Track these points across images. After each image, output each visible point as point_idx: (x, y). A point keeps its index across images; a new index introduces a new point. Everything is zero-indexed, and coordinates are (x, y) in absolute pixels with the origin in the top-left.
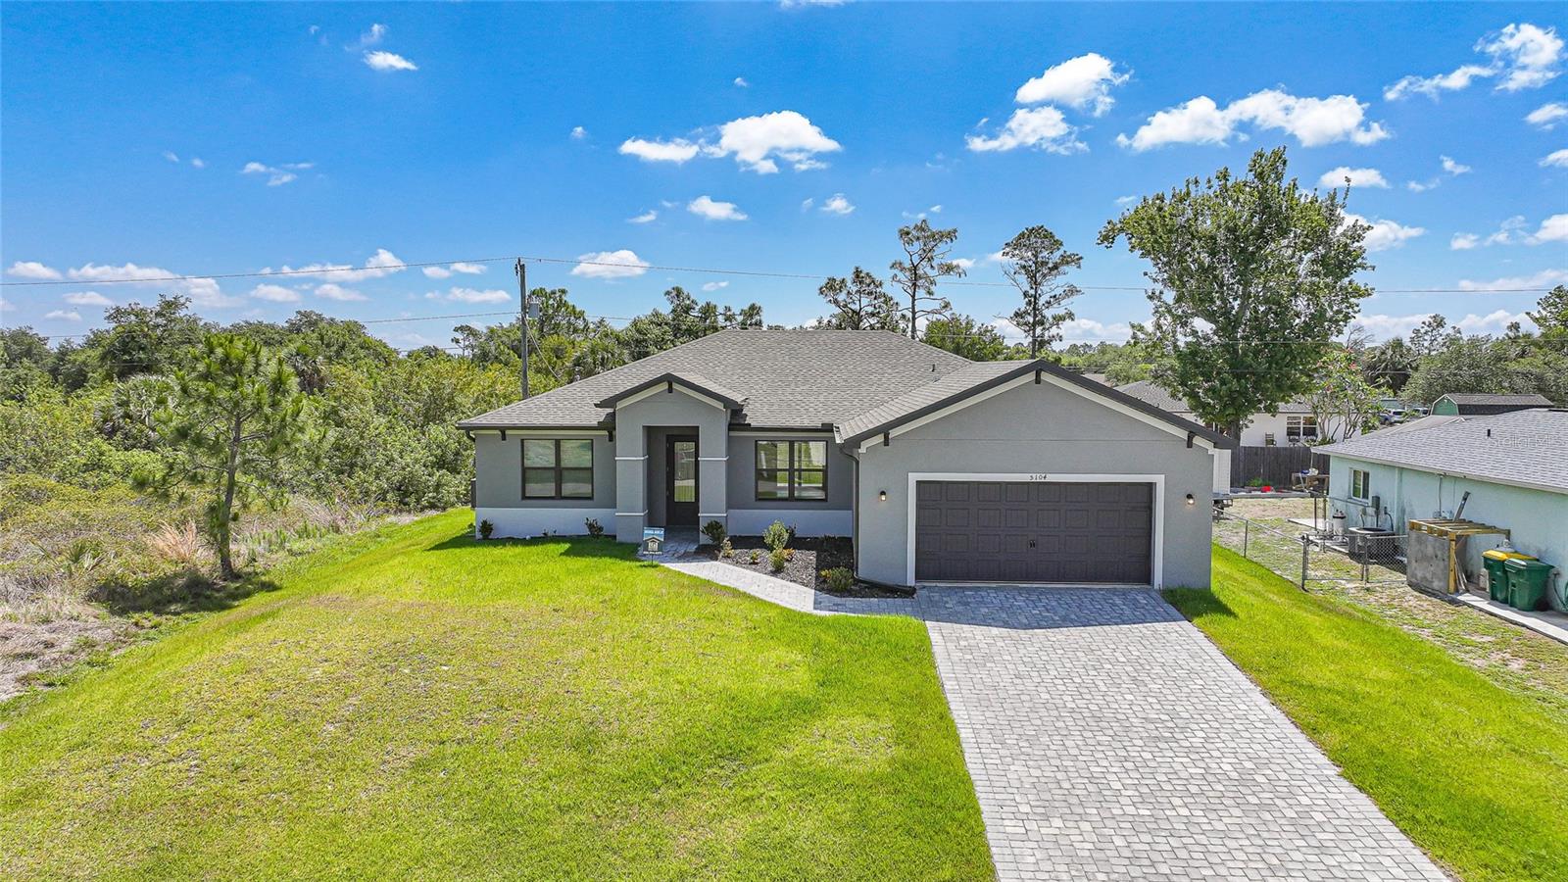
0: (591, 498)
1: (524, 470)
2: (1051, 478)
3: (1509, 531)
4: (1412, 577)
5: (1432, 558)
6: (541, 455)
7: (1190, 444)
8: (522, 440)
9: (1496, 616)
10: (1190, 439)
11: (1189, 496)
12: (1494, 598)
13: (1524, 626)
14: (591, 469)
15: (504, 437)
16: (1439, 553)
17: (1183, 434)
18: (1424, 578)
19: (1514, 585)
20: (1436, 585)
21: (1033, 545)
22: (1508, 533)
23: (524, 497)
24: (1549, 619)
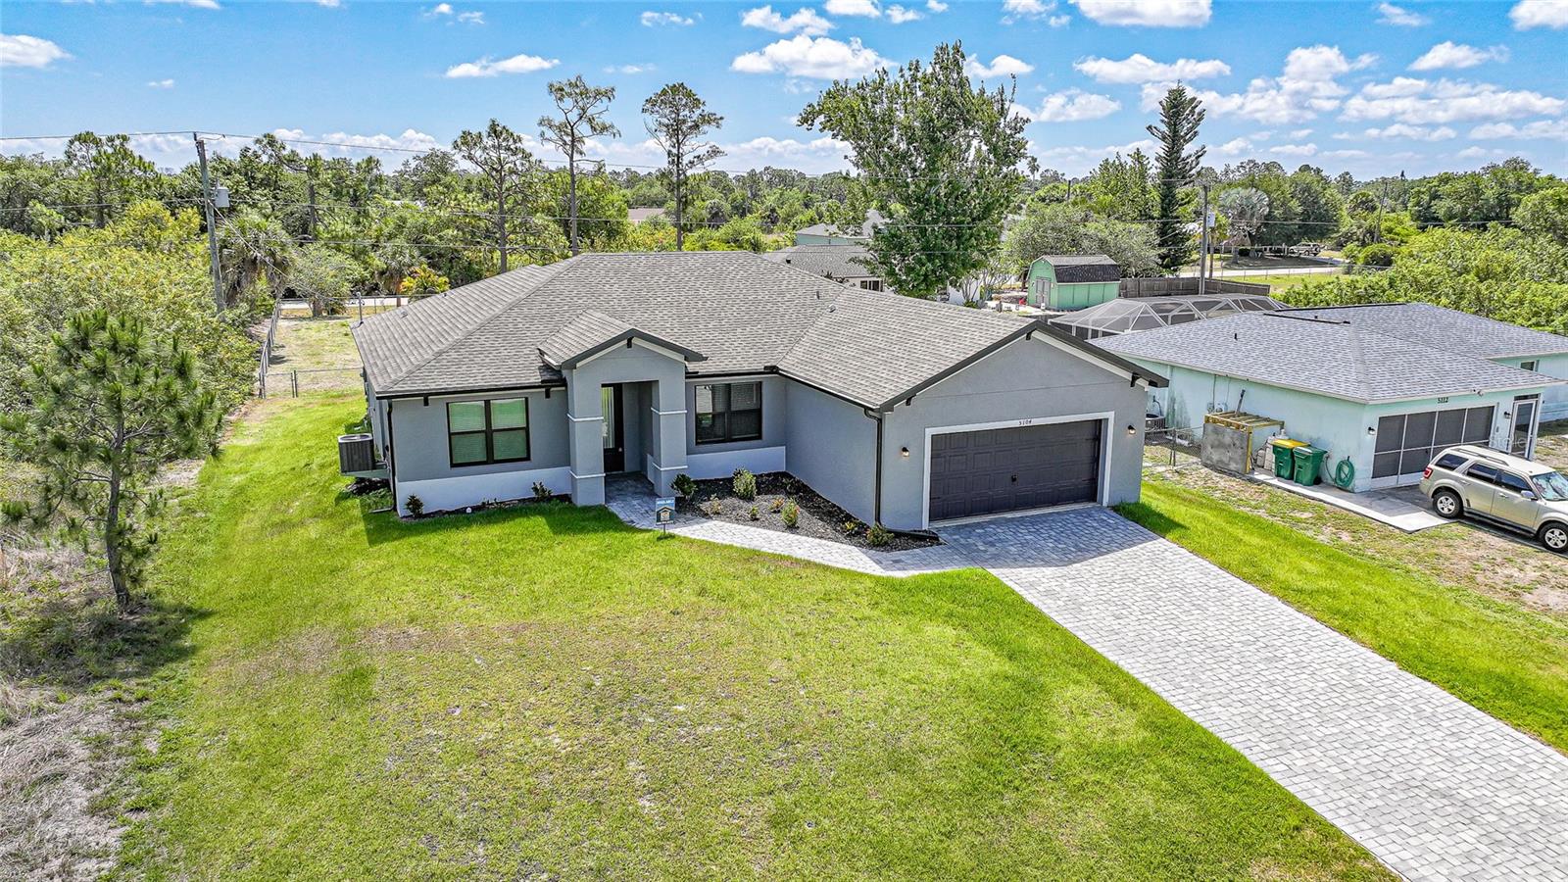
0: (528, 458)
1: (450, 435)
2: (1036, 422)
3: (1283, 423)
4: (1208, 459)
5: (1229, 446)
6: (468, 418)
7: (1132, 384)
8: (447, 404)
9: (1294, 493)
10: (1134, 379)
11: (1130, 428)
12: (1278, 475)
13: (1321, 500)
14: (527, 429)
15: (426, 403)
16: (1237, 443)
17: (1128, 376)
18: (1222, 462)
19: (1300, 467)
20: (1233, 466)
21: (1014, 480)
22: (1282, 425)
23: (453, 465)
24: (1332, 492)
